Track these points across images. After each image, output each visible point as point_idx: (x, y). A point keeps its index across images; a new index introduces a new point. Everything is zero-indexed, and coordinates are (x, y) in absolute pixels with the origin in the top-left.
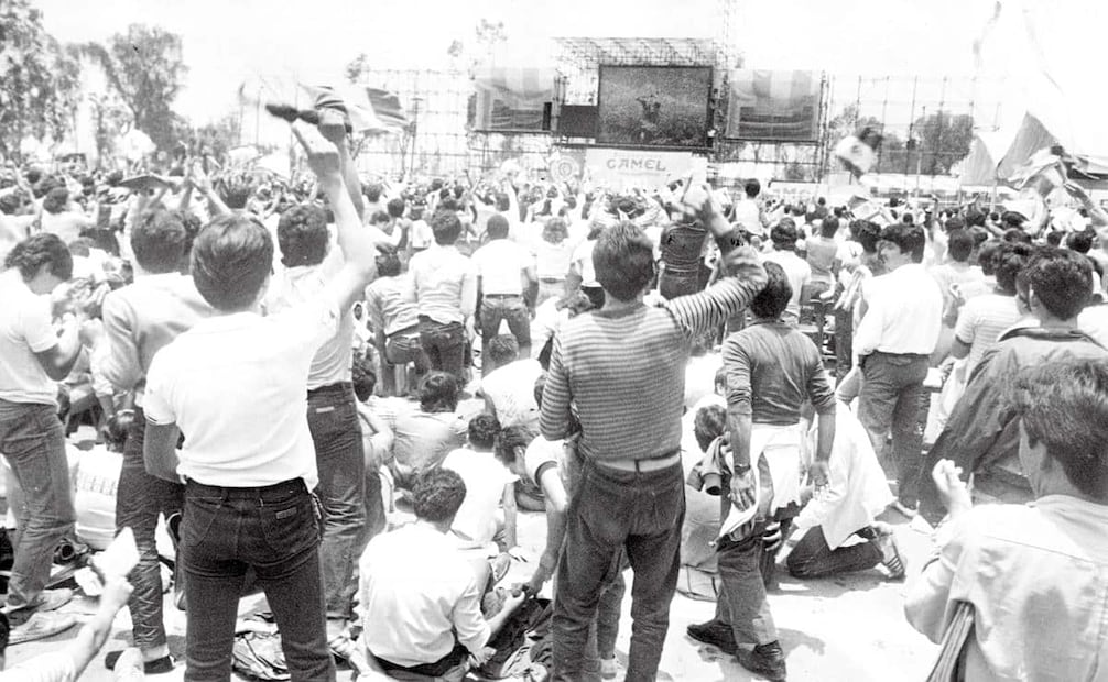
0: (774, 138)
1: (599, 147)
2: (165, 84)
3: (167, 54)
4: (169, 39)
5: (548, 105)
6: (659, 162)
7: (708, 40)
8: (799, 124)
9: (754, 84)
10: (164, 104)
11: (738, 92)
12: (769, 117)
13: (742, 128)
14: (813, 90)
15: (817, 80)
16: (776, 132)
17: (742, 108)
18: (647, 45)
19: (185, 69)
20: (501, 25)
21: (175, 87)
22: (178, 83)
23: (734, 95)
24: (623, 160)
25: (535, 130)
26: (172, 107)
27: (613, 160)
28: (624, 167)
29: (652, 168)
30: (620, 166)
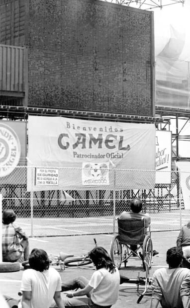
27: (67, 135)
28: (80, 145)
29: (114, 147)
30: (76, 145)
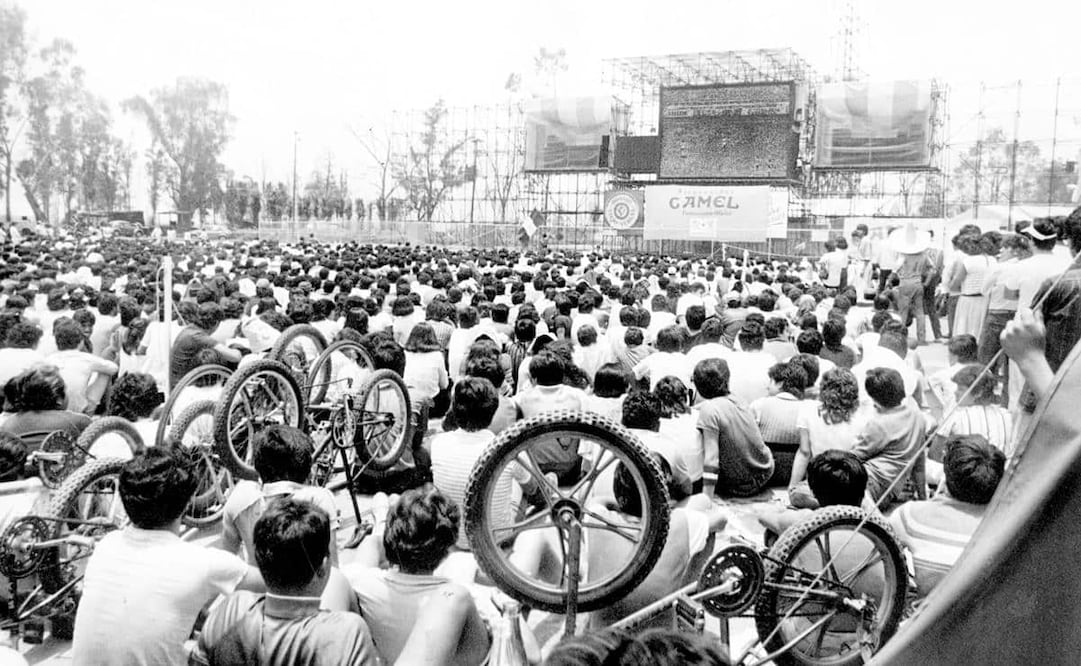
0: (874, 165)
1: (661, 183)
2: (214, 136)
3: (213, 105)
4: (215, 89)
5: (606, 139)
6: (730, 198)
7: (785, 50)
8: (907, 145)
9: (847, 100)
10: (212, 156)
11: (829, 112)
12: (867, 140)
13: (835, 154)
14: (922, 103)
15: (925, 90)
16: (877, 157)
17: (835, 130)
18: (717, 61)
19: (234, 119)
20: (562, 53)
21: (223, 139)
22: (227, 133)
23: (823, 115)
24: (688, 198)
25: (592, 168)
26: (219, 159)
27: (677, 199)
28: (689, 206)
29: (722, 206)
30: (685, 206)
